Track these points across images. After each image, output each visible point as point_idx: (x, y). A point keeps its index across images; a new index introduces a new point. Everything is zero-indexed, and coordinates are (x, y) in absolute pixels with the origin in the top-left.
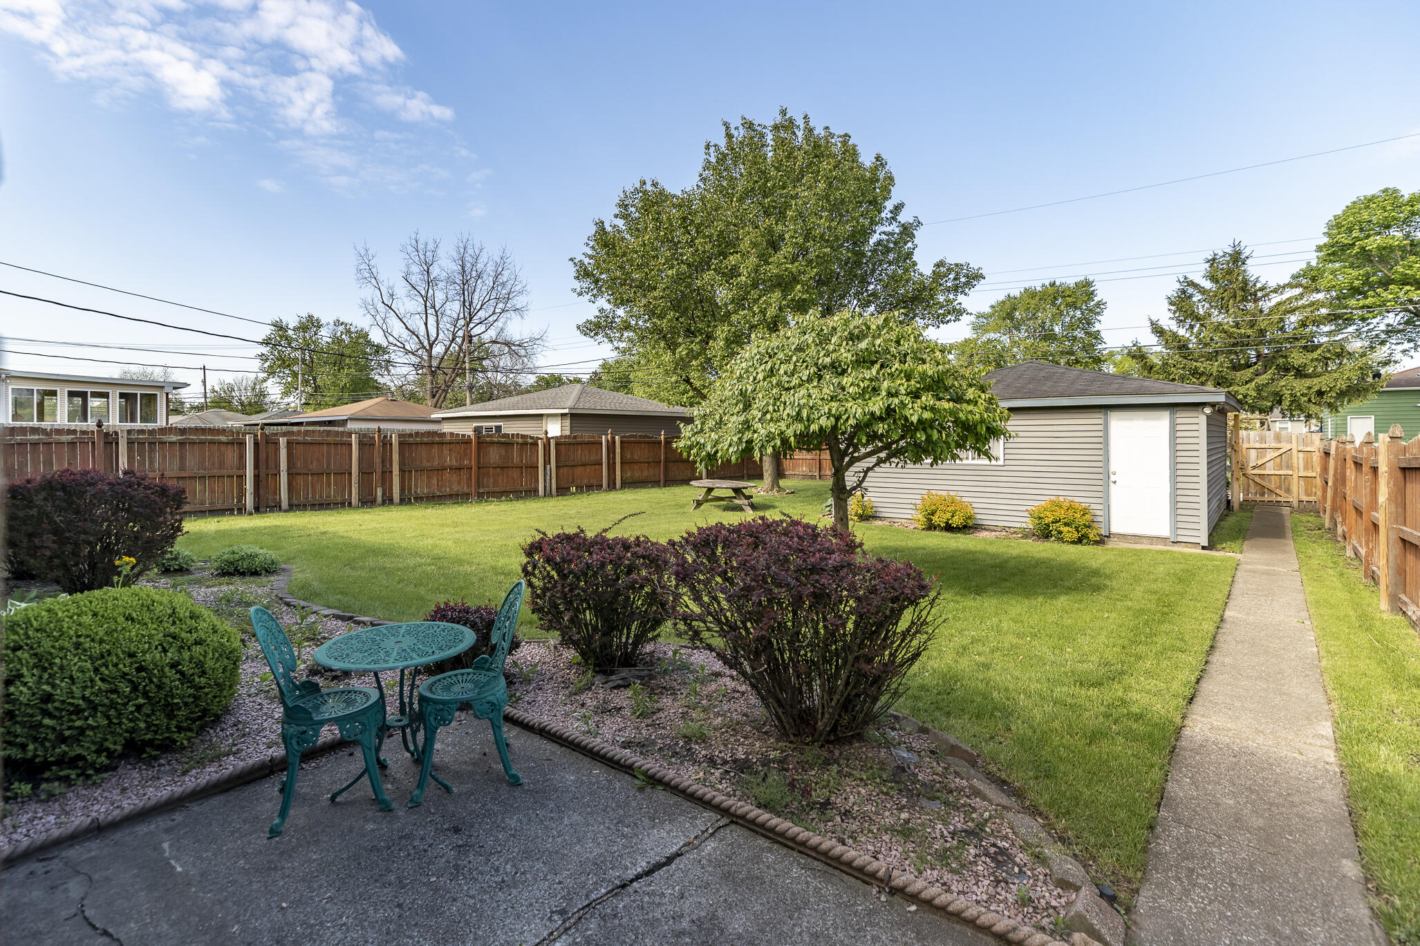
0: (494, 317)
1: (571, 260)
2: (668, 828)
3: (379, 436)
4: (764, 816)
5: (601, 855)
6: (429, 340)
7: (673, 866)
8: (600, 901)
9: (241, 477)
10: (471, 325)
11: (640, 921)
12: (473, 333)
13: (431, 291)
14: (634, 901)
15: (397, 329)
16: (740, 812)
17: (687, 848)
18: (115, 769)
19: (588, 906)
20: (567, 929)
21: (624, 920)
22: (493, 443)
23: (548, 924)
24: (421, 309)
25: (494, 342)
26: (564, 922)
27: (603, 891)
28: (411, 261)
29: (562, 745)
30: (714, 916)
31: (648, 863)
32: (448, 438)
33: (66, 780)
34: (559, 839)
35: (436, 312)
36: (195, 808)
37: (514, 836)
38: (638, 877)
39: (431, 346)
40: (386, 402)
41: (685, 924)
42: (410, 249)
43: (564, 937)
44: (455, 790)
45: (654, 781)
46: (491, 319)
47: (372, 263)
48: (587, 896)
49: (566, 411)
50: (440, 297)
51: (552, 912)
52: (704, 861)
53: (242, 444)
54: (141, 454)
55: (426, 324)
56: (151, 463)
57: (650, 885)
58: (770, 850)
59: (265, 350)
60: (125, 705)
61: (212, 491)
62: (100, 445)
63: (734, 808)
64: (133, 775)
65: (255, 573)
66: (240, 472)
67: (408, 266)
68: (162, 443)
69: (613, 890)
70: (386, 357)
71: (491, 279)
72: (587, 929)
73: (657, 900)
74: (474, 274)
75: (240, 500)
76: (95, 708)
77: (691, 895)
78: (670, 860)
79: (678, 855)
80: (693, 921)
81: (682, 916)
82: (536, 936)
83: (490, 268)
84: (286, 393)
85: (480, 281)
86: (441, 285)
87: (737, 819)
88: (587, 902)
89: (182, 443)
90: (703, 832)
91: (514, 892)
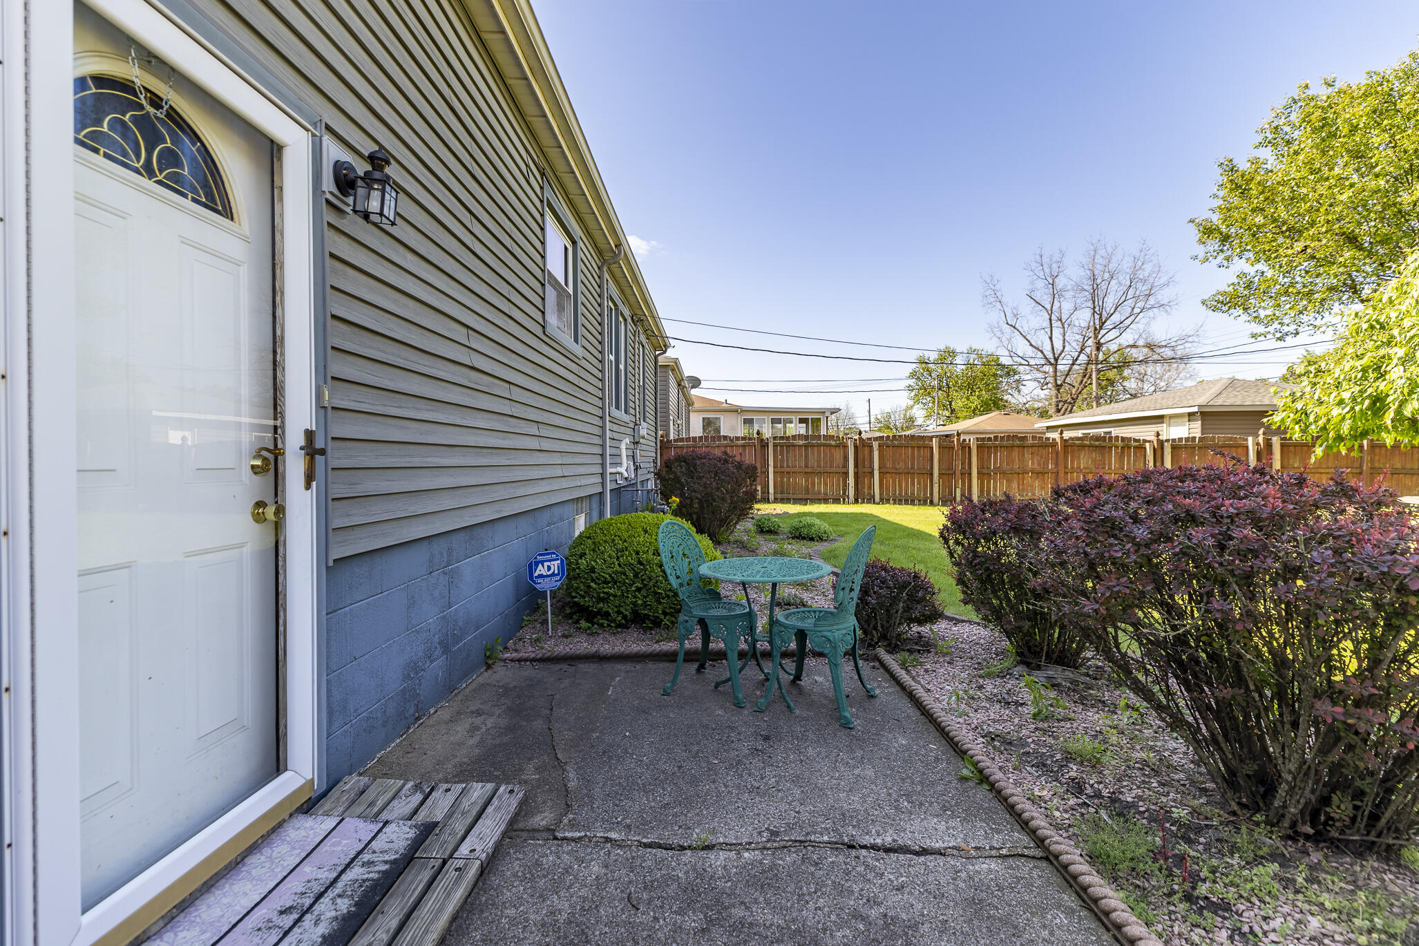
0: (1133, 317)
1: (1192, 221)
2: (952, 823)
3: (958, 440)
4: (1081, 867)
5: (855, 810)
6: (1054, 354)
7: (922, 859)
8: (815, 845)
9: (846, 474)
10: (1103, 332)
11: (834, 882)
12: (1102, 341)
13: (1056, 304)
14: (846, 864)
15: (1023, 348)
16: (1054, 848)
17: (955, 852)
18: (627, 628)
19: (801, 842)
20: (765, 848)
21: (821, 872)
22: (1084, 446)
23: (755, 835)
24: (1047, 324)
25: (1134, 346)
26: (768, 841)
27: (826, 838)
28: (1035, 277)
29: (923, 714)
30: (915, 926)
31: (894, 841)
32: (1030, 441)
33: (602, 626)
34: (834, 782)
35: (1063, 324)
36: (651, 665)
37: (801, 761)
38: (874, 847)
39: (1056, 360)
40: (1000, 417)
41: (874, 913)
42: (1034, 265)
43: (757, 852)
44: (797, 712)
45: (983, 778)
46: (1127, 322)
47: (997, 287)
48: (808, 834)
49: (1195, 409)
50: (1067, 306)
51: (767, 829)
52: (964, 875)
53: (846, 447)
54: (782, 454)
55: (1051, 338)
56: (787, 461)
57: (878, 860)
58: (1070, 912)
59: (912, 382)
60: (632, 585)
61: (826, 484)
62: (758, 447)
63: (1048, 841)
64: (633, 633)
65: (812, 539)
66: (844, 470)
67: (1032, 283)
68: (794, 446)
69: (836, 843)
70: (1017, 377)
71: (1128, 277)
72: (781, 859)
73: (870, 876)
74: (1107, 276)
75: (844, 493)
76: (615, 583)
77: (910, 893)
78: (924, 852)
79: (940, 853)
80: (885, 916)
81: (879, 904)
82: (736, 838)
83: (1127, 265)
84: (928, 417)
85: (1113, 282)
86: (1069, 295)
87: (1051, 858)
88: (802, 838)
89: (806, 446)
90: (992, 848)
91: (758, 799)
